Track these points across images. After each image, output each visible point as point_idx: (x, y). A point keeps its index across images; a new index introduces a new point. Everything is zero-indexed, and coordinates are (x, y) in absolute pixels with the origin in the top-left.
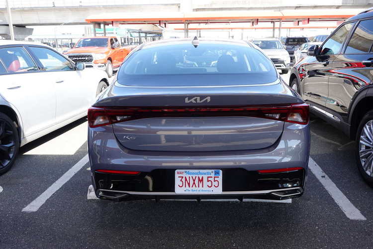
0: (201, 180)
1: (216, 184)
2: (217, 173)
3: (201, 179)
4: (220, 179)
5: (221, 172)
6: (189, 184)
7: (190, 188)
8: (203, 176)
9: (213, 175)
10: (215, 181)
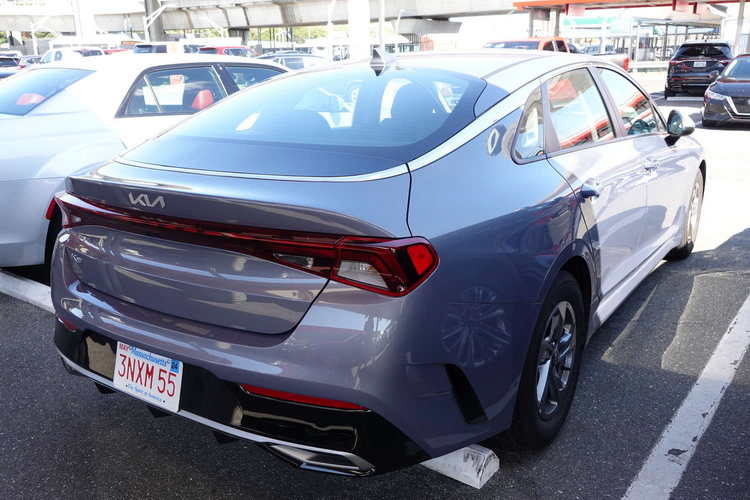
0: (150, 373)
1: (169, 387)
2: (175, 367)
3: (150, 369)
4: (178, 379)
5: (181, 365)
6: (133, 374)
7: (134, 384)
8: (154, 364)
9: (168, 368)
10: (170, 382)
